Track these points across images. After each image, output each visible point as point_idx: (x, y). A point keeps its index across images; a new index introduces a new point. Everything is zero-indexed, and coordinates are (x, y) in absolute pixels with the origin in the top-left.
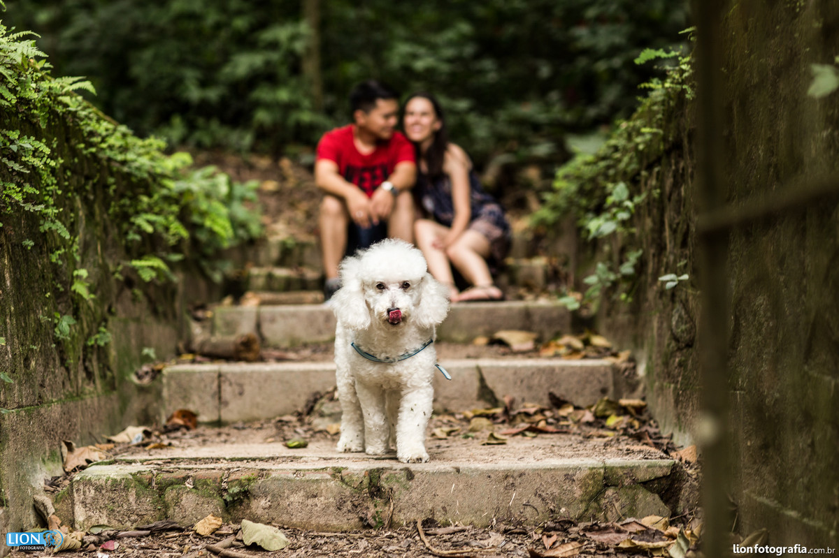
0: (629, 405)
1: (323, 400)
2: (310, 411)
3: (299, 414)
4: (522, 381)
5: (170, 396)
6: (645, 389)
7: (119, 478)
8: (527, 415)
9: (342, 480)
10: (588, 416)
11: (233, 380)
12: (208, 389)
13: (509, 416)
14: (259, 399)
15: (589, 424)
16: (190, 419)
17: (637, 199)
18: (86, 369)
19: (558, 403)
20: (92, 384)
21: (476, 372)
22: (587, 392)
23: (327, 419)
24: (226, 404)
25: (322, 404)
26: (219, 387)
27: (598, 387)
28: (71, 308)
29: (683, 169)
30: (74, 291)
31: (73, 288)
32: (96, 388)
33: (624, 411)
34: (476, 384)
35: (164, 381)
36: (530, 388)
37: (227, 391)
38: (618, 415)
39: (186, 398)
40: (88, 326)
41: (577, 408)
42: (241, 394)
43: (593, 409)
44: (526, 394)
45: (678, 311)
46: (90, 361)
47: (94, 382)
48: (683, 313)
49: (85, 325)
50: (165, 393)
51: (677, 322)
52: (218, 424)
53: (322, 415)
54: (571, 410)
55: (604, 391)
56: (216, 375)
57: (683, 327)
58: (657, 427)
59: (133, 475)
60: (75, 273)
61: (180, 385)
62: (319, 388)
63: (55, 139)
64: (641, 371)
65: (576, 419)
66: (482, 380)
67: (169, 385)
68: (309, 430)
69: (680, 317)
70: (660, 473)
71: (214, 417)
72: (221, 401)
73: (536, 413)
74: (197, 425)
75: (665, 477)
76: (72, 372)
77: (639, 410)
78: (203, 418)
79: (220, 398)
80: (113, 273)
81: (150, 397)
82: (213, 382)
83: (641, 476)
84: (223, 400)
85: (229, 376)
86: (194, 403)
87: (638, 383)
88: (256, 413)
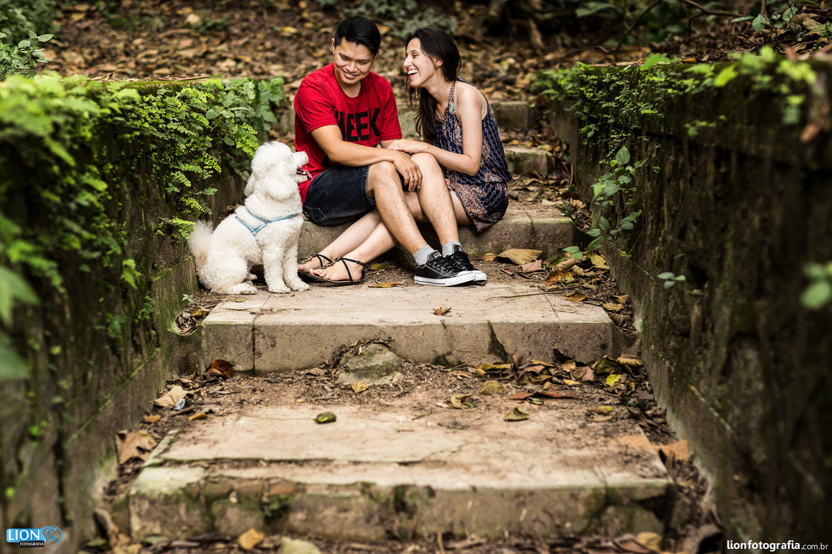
0: (627, 364)
1: (348, 354)
2: (336, 364)
3: (327, 366)
4: (529, 337)
5: (208, 347)
6: (641, 344)
7: (170, 493)
8: (534, 374)
9: (371, 496)
10: (589, 376)
11: (266, 334)
12: (243, 341)
13: (518, 375)
14: (289, 351)
15: (589, 383)
16: (227, 369)
17: (638, 164)
18: (134, 342)
19: (561, 358)
20: (139, 356)
21: (487, 328)
22: (588, 347)
23: (352, 375)
24: (260, 354)
25: (348, 358)
26: (254, 339)
27: (599, 343)
28: (121, 294)
29: (682, 165)
30: (123, 279)
31: (123, 276)
32: (142, 358)
33: (621, 369)
34: (488, 339)
35: (203, 333)
36: (536, 343)
37: (261, 343)
38: (616, 373)
39: (223, 349)
40: (135, 303)
41: (579, 364)
42: (273, 346)
43: (594, 366)
44: (532, 349)
45: (673, 298)
46: (138, 335)
47: (141, 353)
48: (679, 302)
49: (132, 303)
50: (204, 344)
51: (673, 309)
52: (252, 373)
53: (347, 370)
54: (573, 366)
55: (604, 347)
56: (250, 329)
57: (679, 316)
58: (651, 392)
59: (183, 489)
60: (125, 263)
61: (217, 337)
62: (344, 342)
63: (105, 147)
64: (638, 323)
65: (578, 377)
66: (493, 335)
67: (207, 337)
68: (337, 385)
69: (676, 304)
70: (655, 493)
71: (249, 367)
72: (255, 353)
73: (541, 373)
74: (233, 373)
75: (660, 497)
76: (122, 357)
77: (636, 369)
78: (239, 367)
79: (254, 349)
80: (156, 231)
81: (190, 347)
82: (248, 335)
83: (639, 495)
84: (257, 351)
85: (262, 330)
86: (230, 353)
87: (635, 338)
88: (287, 363)
